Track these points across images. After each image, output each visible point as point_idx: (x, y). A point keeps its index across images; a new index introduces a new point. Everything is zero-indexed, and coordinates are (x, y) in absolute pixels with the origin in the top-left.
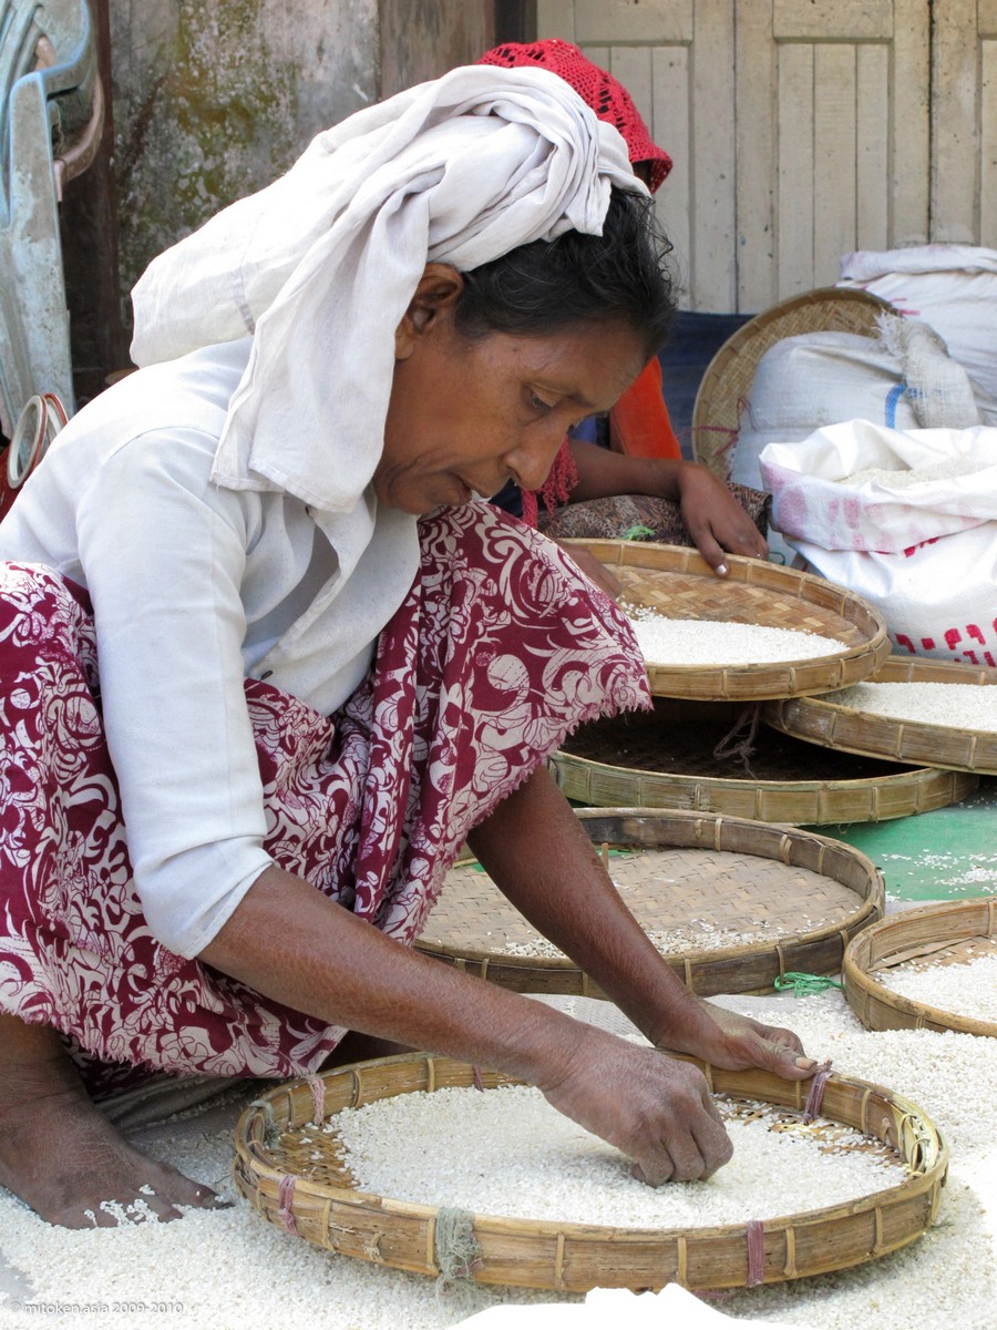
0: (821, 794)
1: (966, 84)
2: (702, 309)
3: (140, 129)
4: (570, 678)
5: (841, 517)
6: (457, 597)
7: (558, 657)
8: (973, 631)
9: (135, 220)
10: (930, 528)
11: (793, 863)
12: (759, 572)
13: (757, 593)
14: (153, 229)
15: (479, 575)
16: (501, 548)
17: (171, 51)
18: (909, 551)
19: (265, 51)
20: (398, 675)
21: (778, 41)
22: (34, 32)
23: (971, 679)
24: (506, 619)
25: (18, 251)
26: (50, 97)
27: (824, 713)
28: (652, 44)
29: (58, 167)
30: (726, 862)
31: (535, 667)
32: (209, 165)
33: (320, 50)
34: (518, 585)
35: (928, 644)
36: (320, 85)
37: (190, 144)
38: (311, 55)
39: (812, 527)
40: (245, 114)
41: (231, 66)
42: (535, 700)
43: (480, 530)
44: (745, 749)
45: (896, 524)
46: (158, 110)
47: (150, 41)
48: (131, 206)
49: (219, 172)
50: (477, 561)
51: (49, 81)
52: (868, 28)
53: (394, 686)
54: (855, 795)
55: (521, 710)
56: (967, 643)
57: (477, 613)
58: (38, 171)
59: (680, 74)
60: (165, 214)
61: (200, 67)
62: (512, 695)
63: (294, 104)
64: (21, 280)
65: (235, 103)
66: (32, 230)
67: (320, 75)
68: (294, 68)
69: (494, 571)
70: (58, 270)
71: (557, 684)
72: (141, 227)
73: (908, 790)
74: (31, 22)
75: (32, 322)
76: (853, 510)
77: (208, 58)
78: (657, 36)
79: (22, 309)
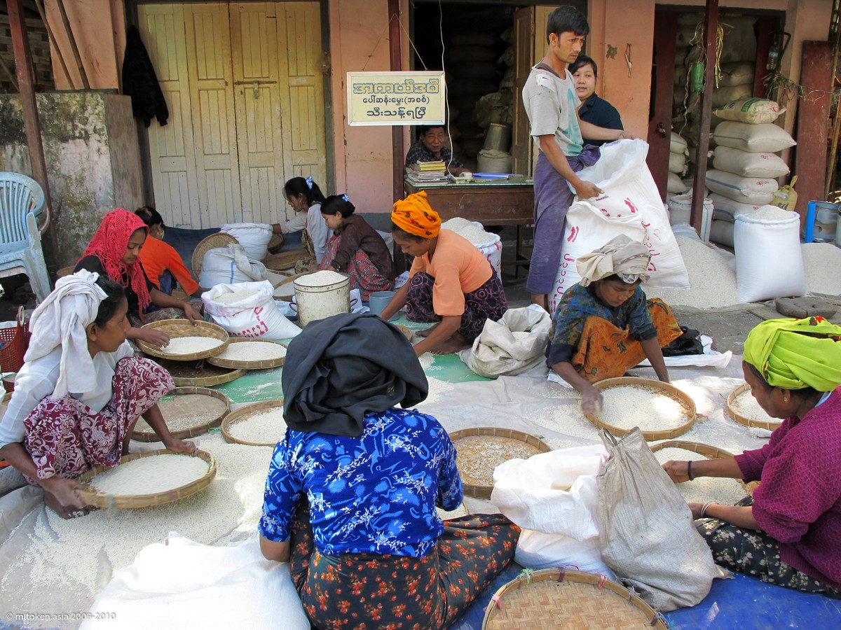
0: (217, 378)
1: (247, 178)
2: (194, 229)
3: (59, 208)
4: (155, 393)
5: (219, 310)
6: (132, 382)
7: (152, 389)
8: (248, 331)
9: (60, 228)
10: (237, 310)
11: (212, 396)
12: (203, 323)
13: (202, 328)
14: (65, 230)
15: (136, 377)
16: (140, 370)
17: (65, 191)
18: (234, 315)
19: (87, 190)
20: (120, 401)
21: (206, 170)
22: (30, 197)
23: (248, 341)
24: (142, 384)
25: (32, 252)
26: (36, 217)
27: (217, 359)
28: (178, 172)
29: (40, 232)
30: (199, 397)
31: (148, 391)
32: (77, 216)
33: (100, 189)
34: (144, 377)
35: (239, 334)
36: (101, 197)
37: (72, 211)
38: (98, 190)
39: (213, 311)
40: (84, 204)
41: (80, 193)
42: (148, 397)
43: (135, 367)
44: (202, 366)
45: (230, 310)
46: (63, 203)
47: (60, 188)
48: (59, 225)
49: (79, 217)
50: (135, 374)
51: (35, 213)
52: (225, 167)
53: (120, 404)
54: (224, 378)
55: (145, 398)
56: (247, 333)
57: (136, 384)
58: (35, 234)
59: (185, 177)
60: (68, 227)
61: (72, 193)
62: (143, 396)
63: (95, 201)
64: (34, 258)
65: (81, 202)
66: (35, 247)
67: (101, 195)
68: (94, 193)
69: (139, 376)
70: (42, 256)
71: (152, 394)
72: (62, 230)
73: (235, 375)
74: (30, 194)
75: (37, 267)
76: (221, 308)
77: (74, 192)
78: (179, 170)
79: (35, 265)
